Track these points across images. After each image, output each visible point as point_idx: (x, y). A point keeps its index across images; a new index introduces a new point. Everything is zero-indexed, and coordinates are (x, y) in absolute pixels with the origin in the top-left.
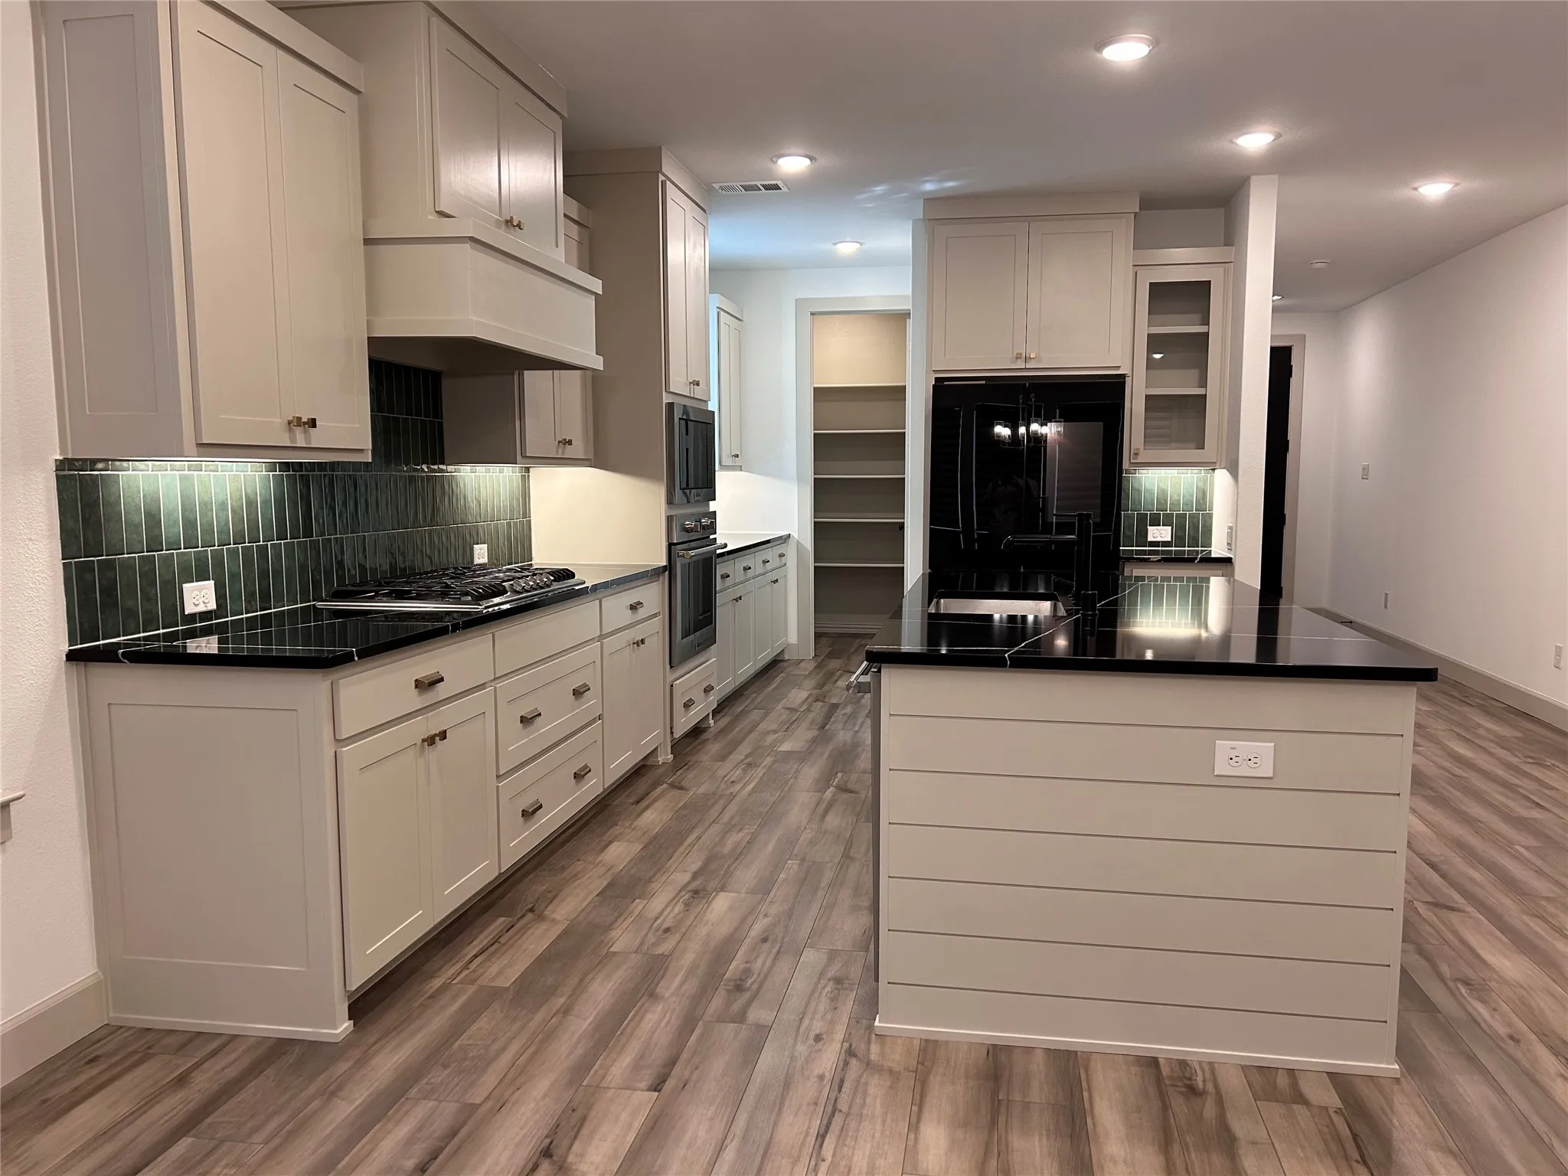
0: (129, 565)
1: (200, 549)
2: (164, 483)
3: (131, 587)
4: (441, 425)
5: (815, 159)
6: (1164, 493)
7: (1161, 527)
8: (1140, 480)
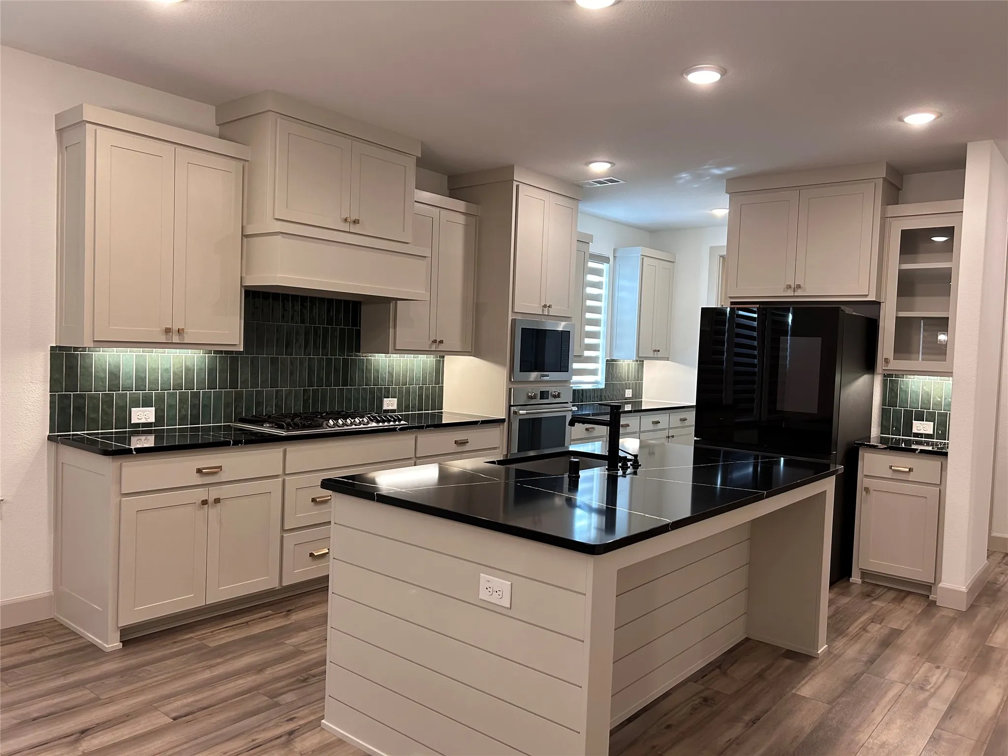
0: (95, 398)
1: (147, 391)
2: (124, 358)
3: (95, 408)
4: (358, 332)
5: (614, 164)
6: (928, 395)
7: (925, 422)
8: (907, 383)
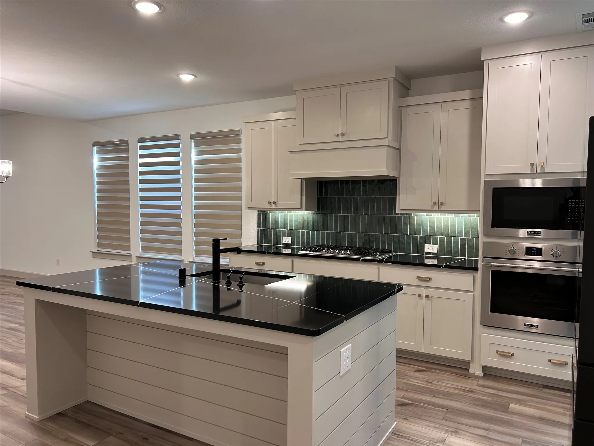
0: (271, 231)
1: (288, 230)
2: (281, 216)
3: (271, 235)
